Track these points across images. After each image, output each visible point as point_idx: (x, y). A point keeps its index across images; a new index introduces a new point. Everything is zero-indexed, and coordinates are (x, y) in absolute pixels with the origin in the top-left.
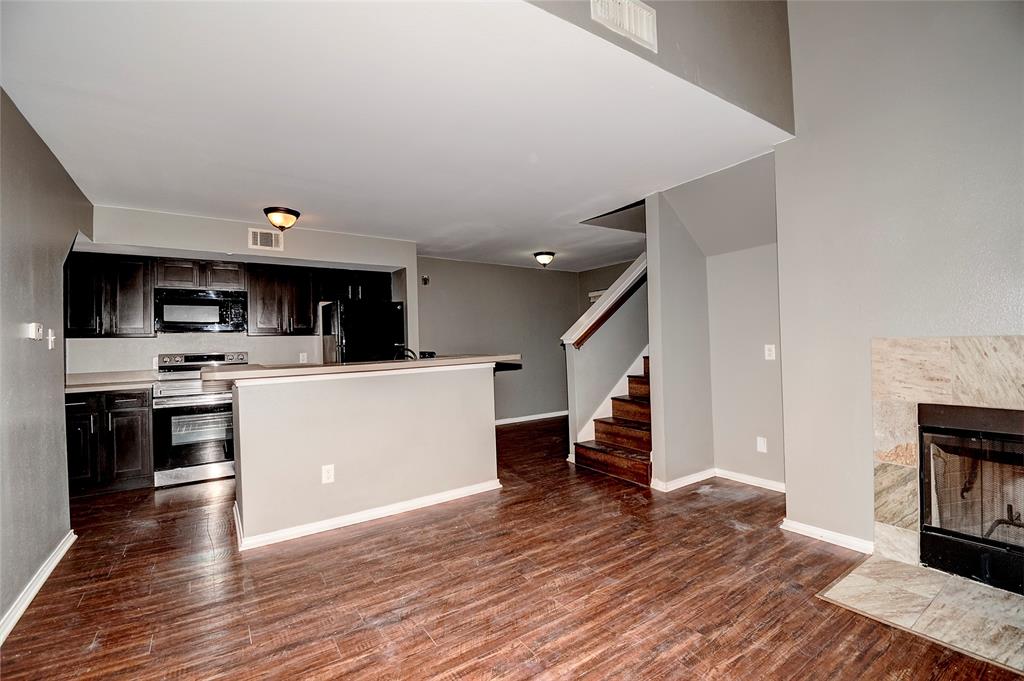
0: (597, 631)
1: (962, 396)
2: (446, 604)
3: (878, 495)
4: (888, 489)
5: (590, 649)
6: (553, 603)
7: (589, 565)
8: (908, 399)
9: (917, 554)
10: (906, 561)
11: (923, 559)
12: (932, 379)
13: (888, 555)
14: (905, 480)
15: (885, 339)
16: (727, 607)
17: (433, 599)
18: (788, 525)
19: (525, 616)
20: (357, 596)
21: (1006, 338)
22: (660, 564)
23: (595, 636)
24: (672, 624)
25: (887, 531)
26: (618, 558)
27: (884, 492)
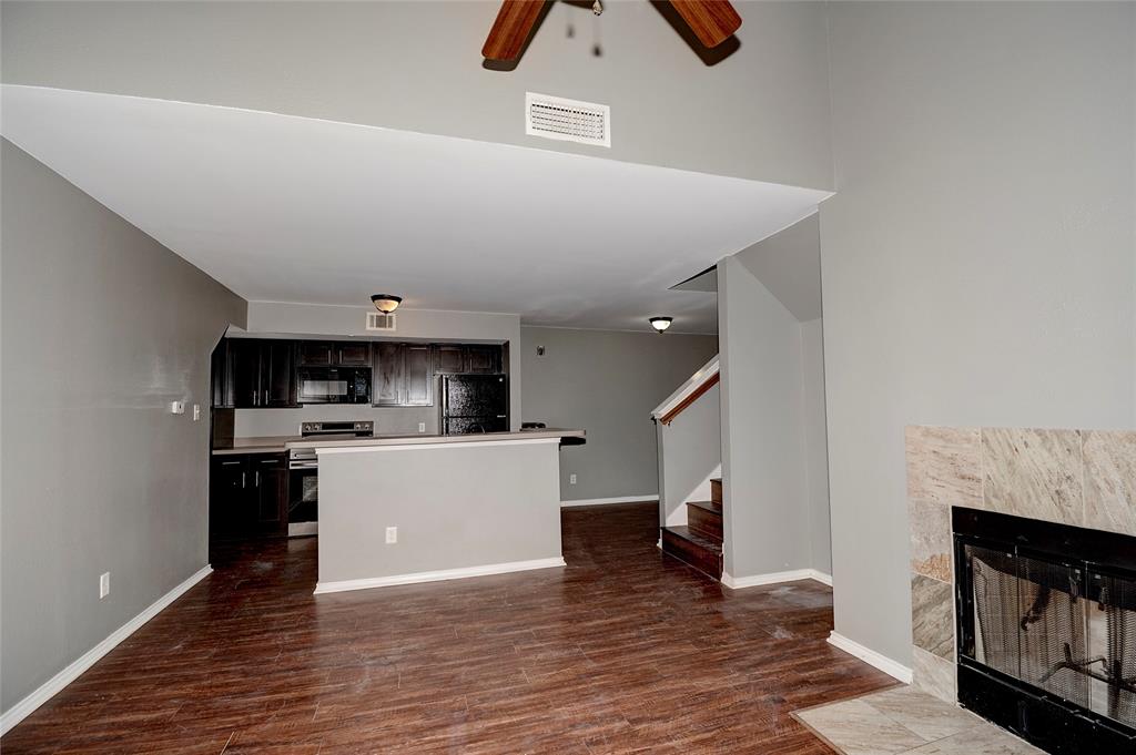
0: (536, 702)
1: (994, 501)
2: (434, 659)
3: (916, 612)
4: (925, 607)
5: (518, 714)
6: (521, 672)
7: (583, 647)
8: (942, 501)
9: (953, 691)
10: (943, 697)
11: (961, 697)
12: (963, 478)
13: (925, 688)
14: (940, 598)
15: (918, 427)
16: (680, 705)
17: (425, 654)
18: (835, 639)
19: (486, 679)
20: (370, 641)
21: (1039, 433)
22: (650, 658)
23: (529, 705)
24: (611, 709)
25: (925, 657)
26: (616, 645)
27: (921, 611)
